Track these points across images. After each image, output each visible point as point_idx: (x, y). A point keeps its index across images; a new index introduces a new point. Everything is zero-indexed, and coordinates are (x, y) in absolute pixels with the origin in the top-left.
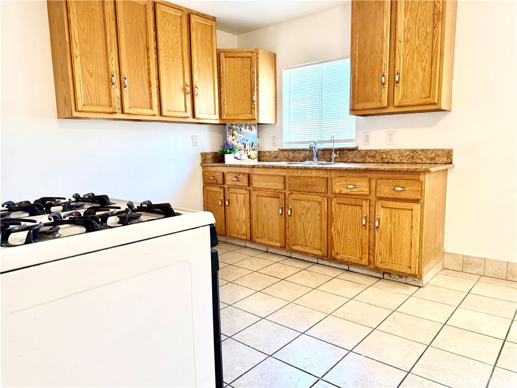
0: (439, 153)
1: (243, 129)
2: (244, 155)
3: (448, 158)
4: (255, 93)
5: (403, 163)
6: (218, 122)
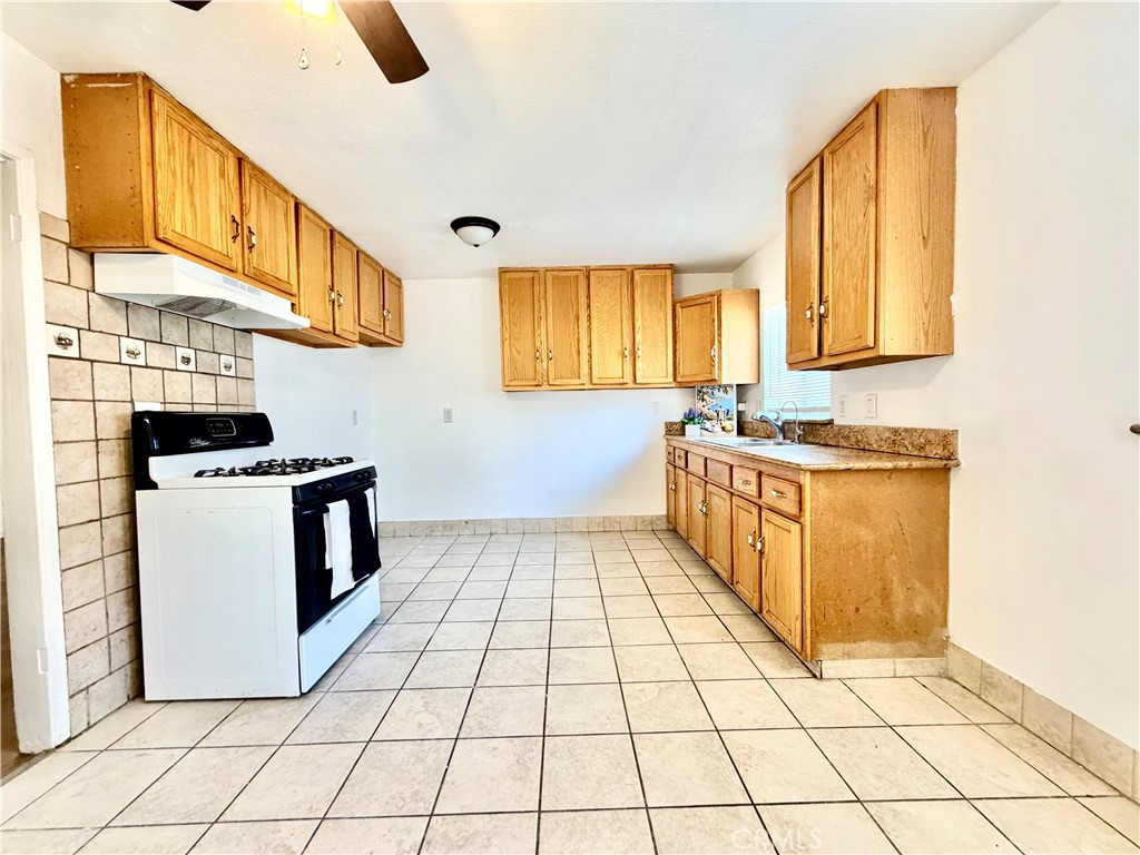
0: (931, 436)
1: (716, 392)
2: (716, 426)
3: (945, 448)
4: (716, 346)
5: (883, 452)
6: (673, 385)
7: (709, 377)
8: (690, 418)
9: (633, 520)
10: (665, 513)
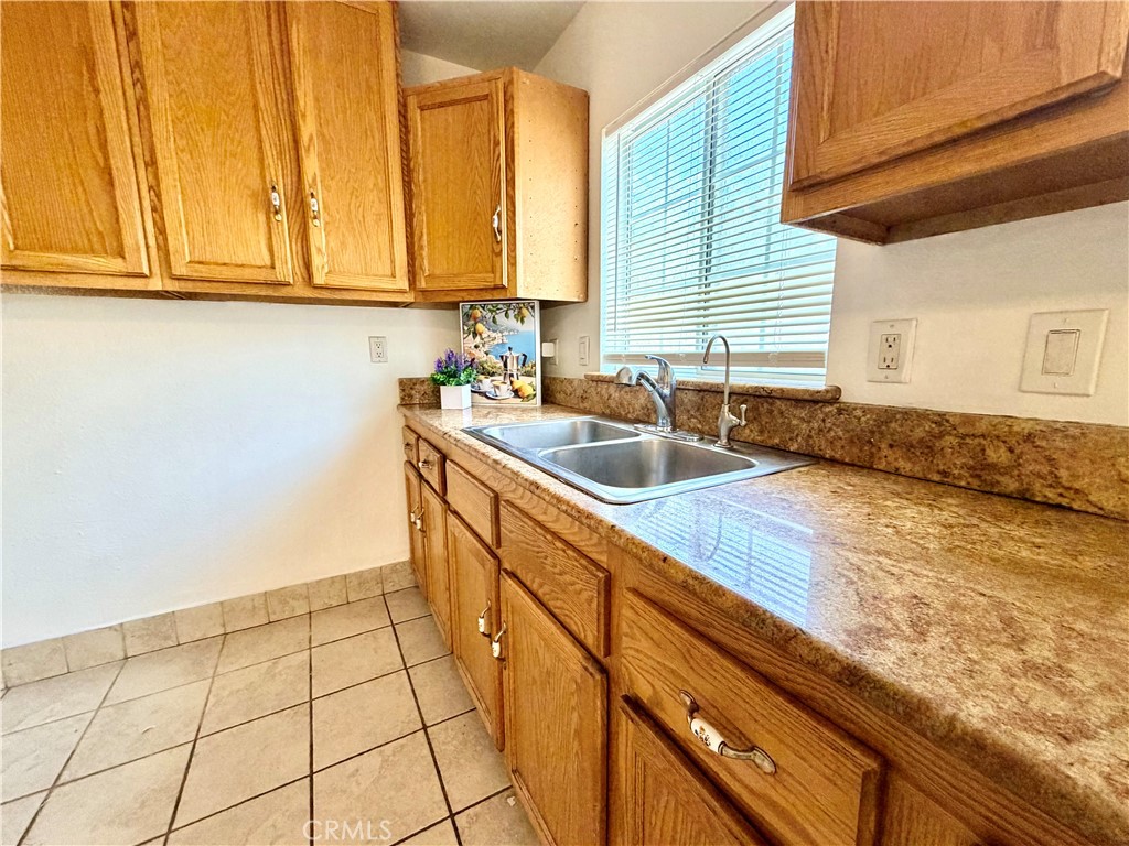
1: (500, 317)
2: (502, 386)
4: (503, 208)
6: (409, 298)
7: (487, 280)
8: (450, 370)
9: (338, 586)
10: (406, 557)
